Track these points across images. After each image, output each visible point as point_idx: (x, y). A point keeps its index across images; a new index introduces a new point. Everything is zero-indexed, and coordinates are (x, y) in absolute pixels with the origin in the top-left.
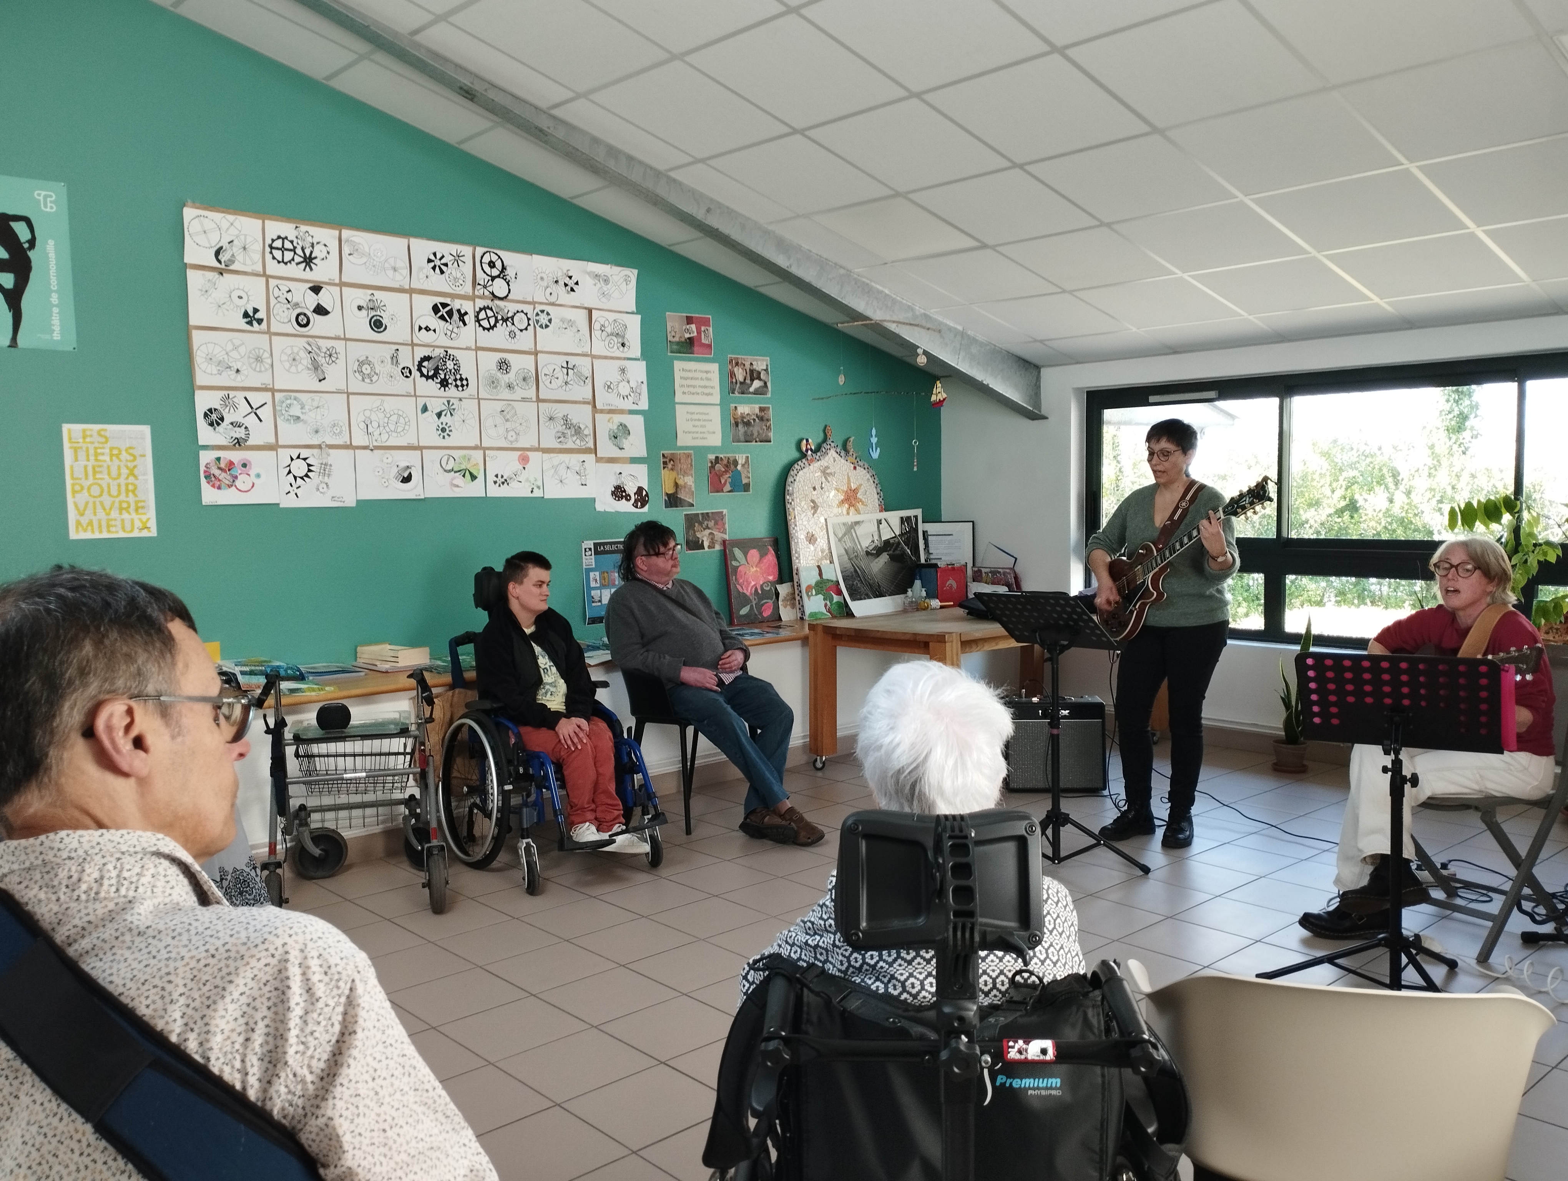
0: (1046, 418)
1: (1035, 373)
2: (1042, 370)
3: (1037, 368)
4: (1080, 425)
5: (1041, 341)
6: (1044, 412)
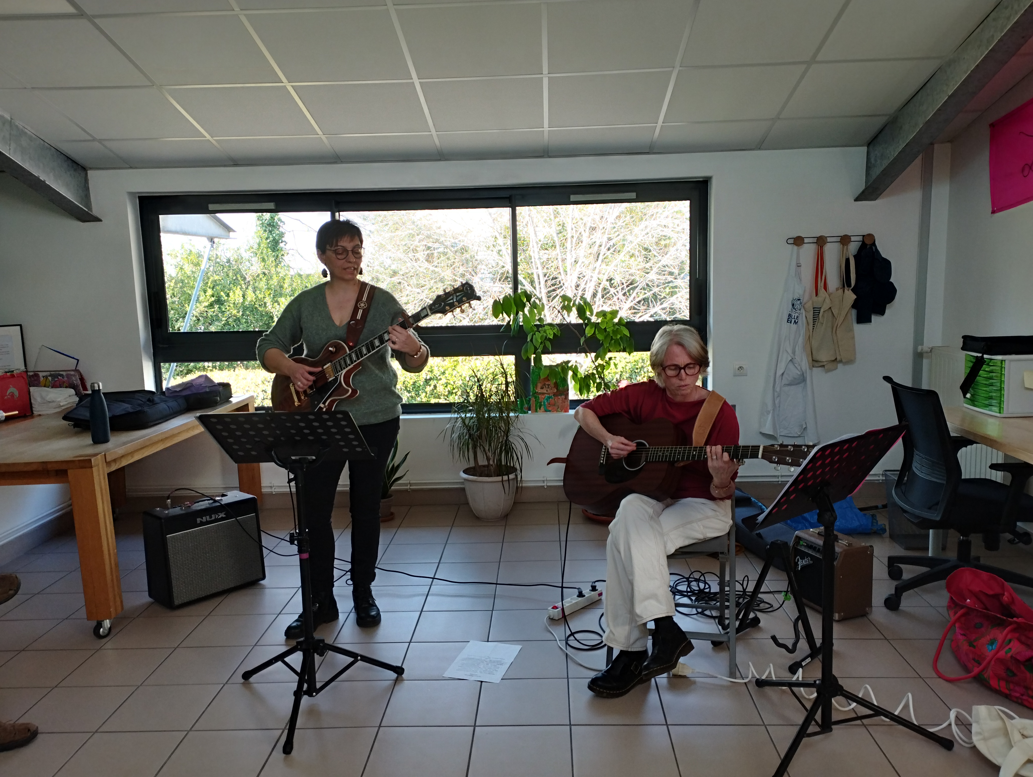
0: (99, 220)
1: (83, 174)
2: (90, 172)
3: (84, 169)
4: (137, 229)
5: (100, 141)
6: (95, 212)
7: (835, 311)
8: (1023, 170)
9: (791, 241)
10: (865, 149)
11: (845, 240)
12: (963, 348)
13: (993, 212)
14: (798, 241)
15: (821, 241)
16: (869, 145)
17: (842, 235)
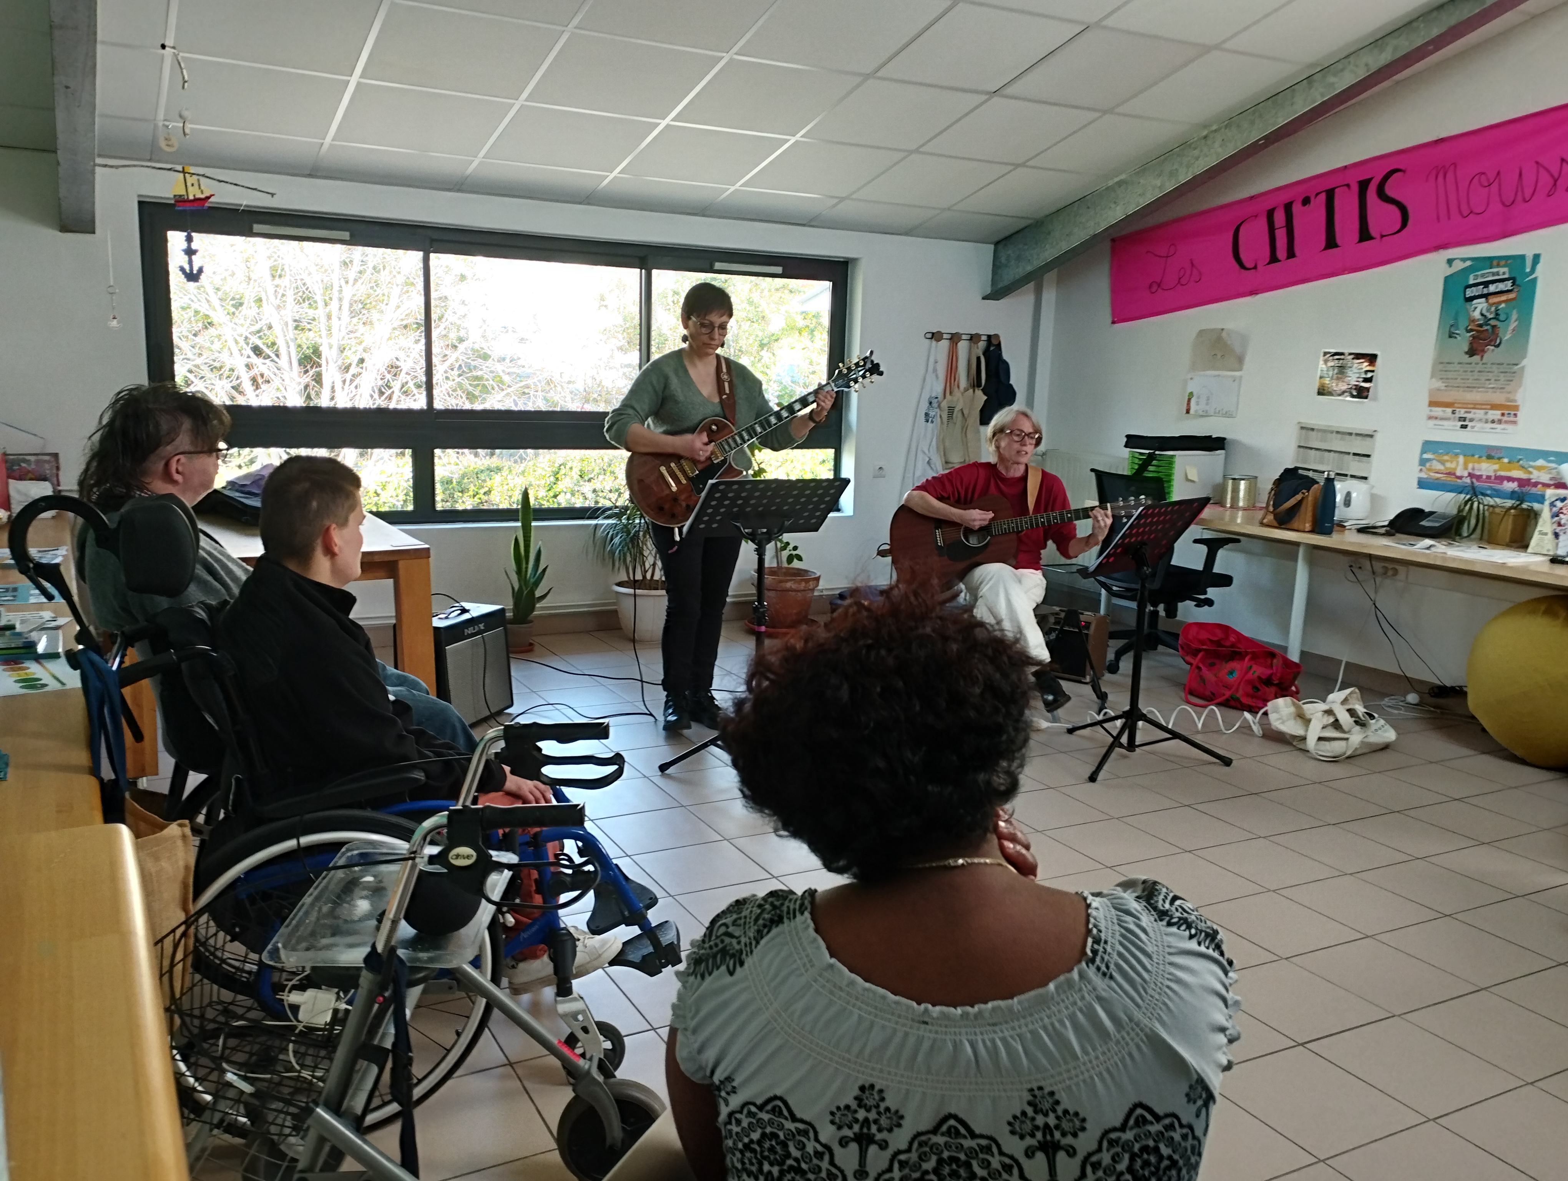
0: (92, 232)
7: (966, 412)
8: (1150, 287)
9: (930, 336)
10: (992, 247)
11: (974, 338)
12: (1126, 446)
13: (1114, 322)
14: (936, 336)
15: (955, 338)
16: (997, 244)
17: (974, 333)
